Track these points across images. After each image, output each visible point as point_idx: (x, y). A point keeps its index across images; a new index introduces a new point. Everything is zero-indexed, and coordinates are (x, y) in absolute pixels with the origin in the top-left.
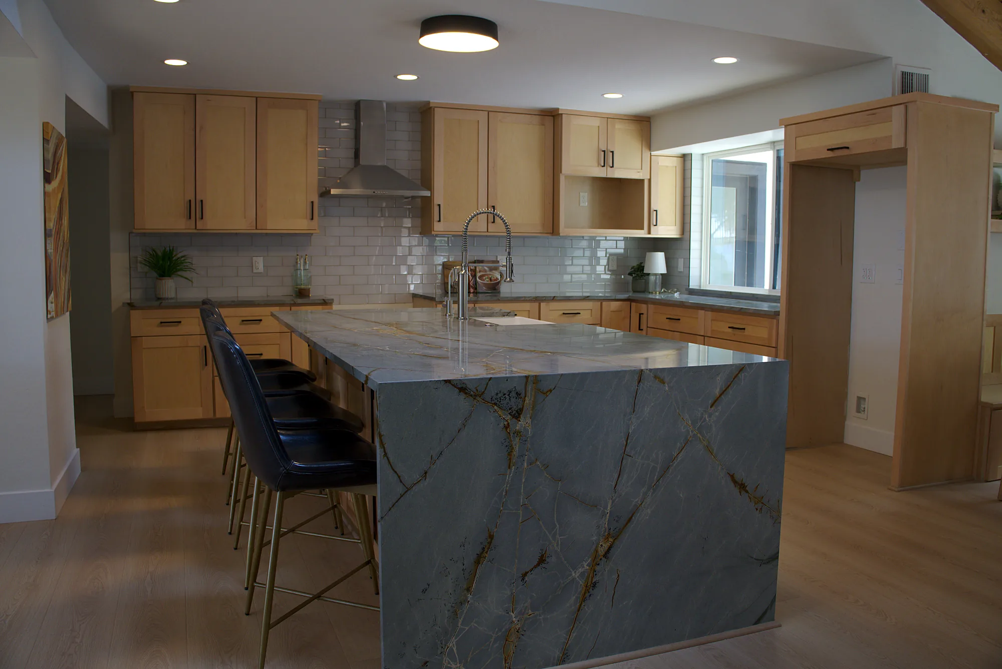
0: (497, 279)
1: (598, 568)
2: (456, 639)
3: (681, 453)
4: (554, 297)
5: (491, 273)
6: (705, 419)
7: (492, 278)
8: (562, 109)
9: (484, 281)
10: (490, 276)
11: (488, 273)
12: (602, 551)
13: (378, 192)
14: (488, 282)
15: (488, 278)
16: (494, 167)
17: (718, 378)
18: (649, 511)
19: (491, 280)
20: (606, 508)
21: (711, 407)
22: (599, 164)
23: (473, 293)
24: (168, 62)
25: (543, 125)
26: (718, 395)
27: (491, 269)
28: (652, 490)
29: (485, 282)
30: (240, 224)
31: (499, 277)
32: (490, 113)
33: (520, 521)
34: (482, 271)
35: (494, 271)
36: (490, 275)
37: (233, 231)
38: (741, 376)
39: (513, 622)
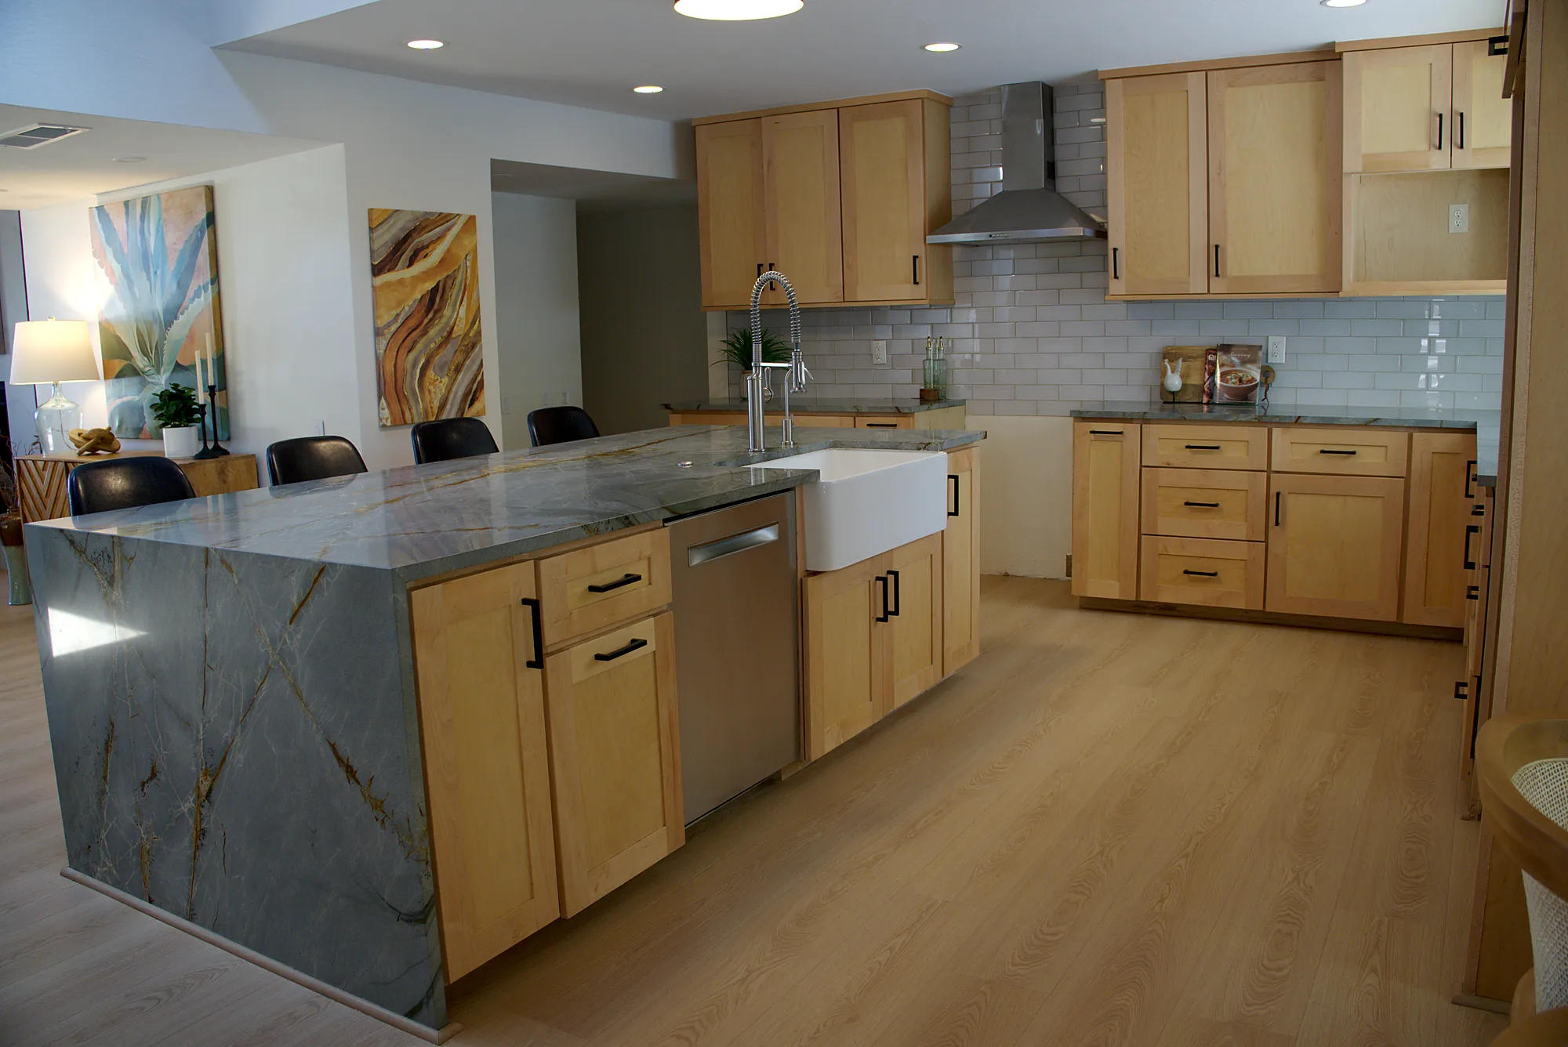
0: (1253, 379)
1: (204, 812)
2: (105, 831)
3: (265, 684)
4: (1299, 417)
5: (1243, 369)
6: (285, 640)
7: (1244, 379)
8: (1340, 43)
9: (1226, 383)
10: (1241, 374)
11: (1238, 368)
12: (204, 789)
13: (998, 235)
14: (1233, 386)
15: (1236, 378)
16: (1219, 174)
17: (293, 579)
18: (242, 756)
19: (1241, 381)
20: (198, 732)
21: (290, 623)
22: (1431, 144)
23: (1208, 404)
24: (638, 90)
25: (1321, 79)
26: (296, 605)
27: (1244, 362)
28: (239, 727)
29: (1229, 385)
30: (823, 294)
31: (1258, 378)
32: (1209, 73)
33: (130, 716)
34: (1228, 366)
35: (1249, 366)
36: (1241, 371)
37: (815, 306)
38: (323, 580)
39: (142, 838)
